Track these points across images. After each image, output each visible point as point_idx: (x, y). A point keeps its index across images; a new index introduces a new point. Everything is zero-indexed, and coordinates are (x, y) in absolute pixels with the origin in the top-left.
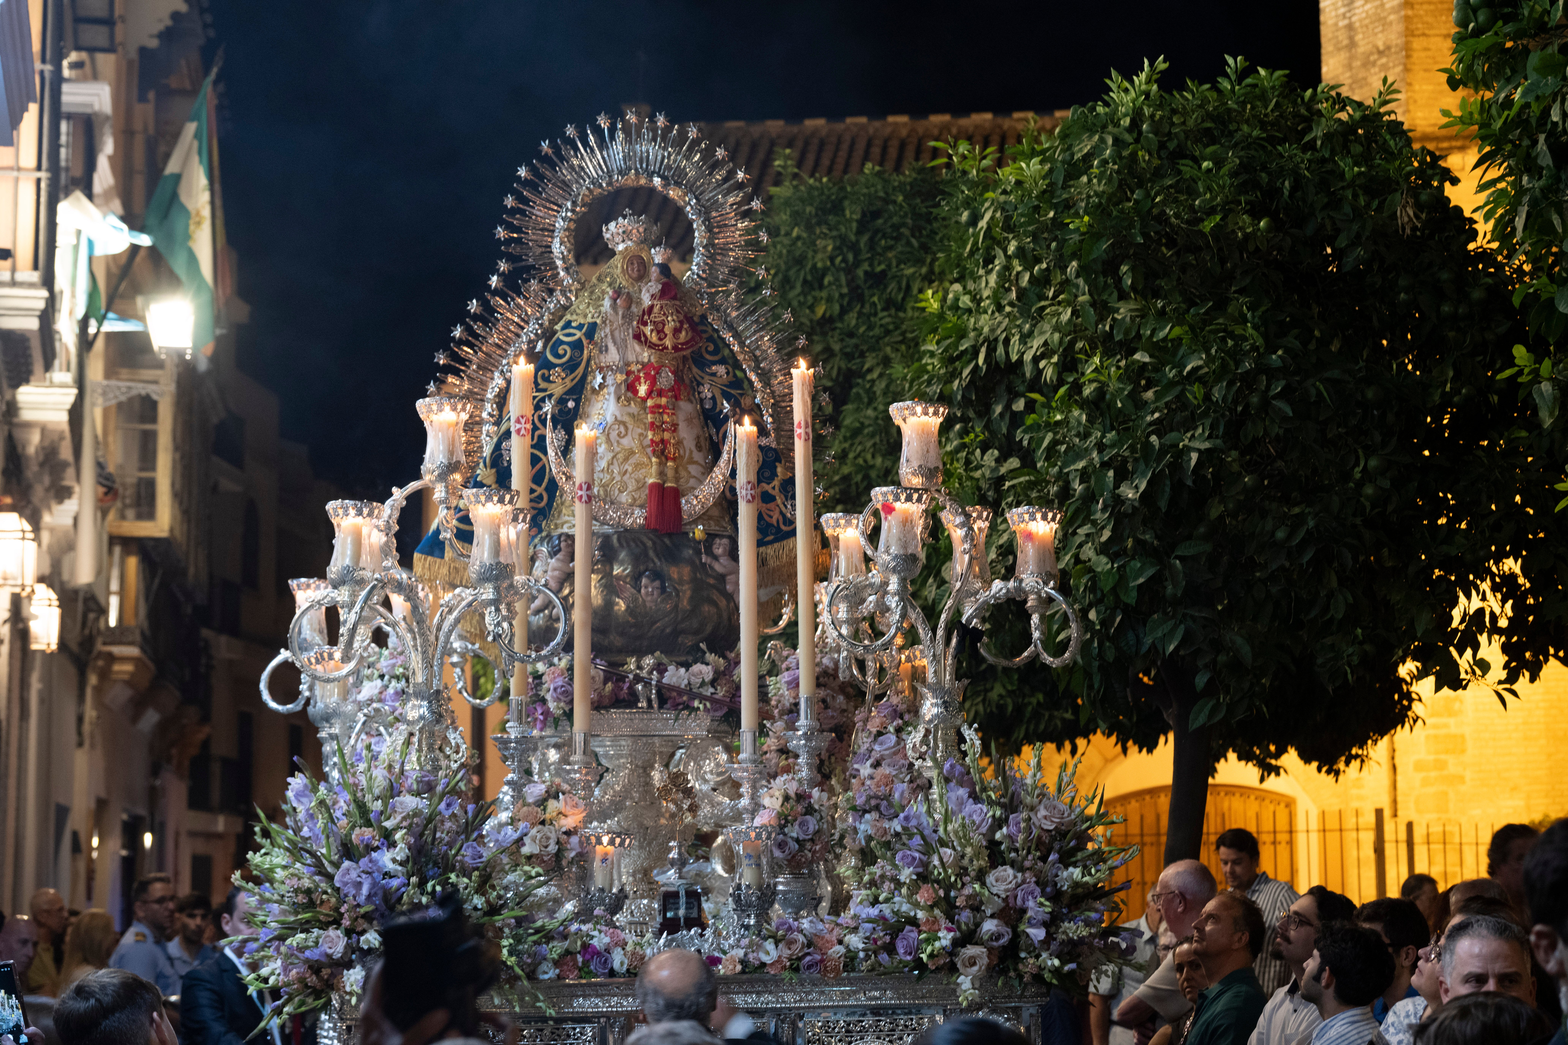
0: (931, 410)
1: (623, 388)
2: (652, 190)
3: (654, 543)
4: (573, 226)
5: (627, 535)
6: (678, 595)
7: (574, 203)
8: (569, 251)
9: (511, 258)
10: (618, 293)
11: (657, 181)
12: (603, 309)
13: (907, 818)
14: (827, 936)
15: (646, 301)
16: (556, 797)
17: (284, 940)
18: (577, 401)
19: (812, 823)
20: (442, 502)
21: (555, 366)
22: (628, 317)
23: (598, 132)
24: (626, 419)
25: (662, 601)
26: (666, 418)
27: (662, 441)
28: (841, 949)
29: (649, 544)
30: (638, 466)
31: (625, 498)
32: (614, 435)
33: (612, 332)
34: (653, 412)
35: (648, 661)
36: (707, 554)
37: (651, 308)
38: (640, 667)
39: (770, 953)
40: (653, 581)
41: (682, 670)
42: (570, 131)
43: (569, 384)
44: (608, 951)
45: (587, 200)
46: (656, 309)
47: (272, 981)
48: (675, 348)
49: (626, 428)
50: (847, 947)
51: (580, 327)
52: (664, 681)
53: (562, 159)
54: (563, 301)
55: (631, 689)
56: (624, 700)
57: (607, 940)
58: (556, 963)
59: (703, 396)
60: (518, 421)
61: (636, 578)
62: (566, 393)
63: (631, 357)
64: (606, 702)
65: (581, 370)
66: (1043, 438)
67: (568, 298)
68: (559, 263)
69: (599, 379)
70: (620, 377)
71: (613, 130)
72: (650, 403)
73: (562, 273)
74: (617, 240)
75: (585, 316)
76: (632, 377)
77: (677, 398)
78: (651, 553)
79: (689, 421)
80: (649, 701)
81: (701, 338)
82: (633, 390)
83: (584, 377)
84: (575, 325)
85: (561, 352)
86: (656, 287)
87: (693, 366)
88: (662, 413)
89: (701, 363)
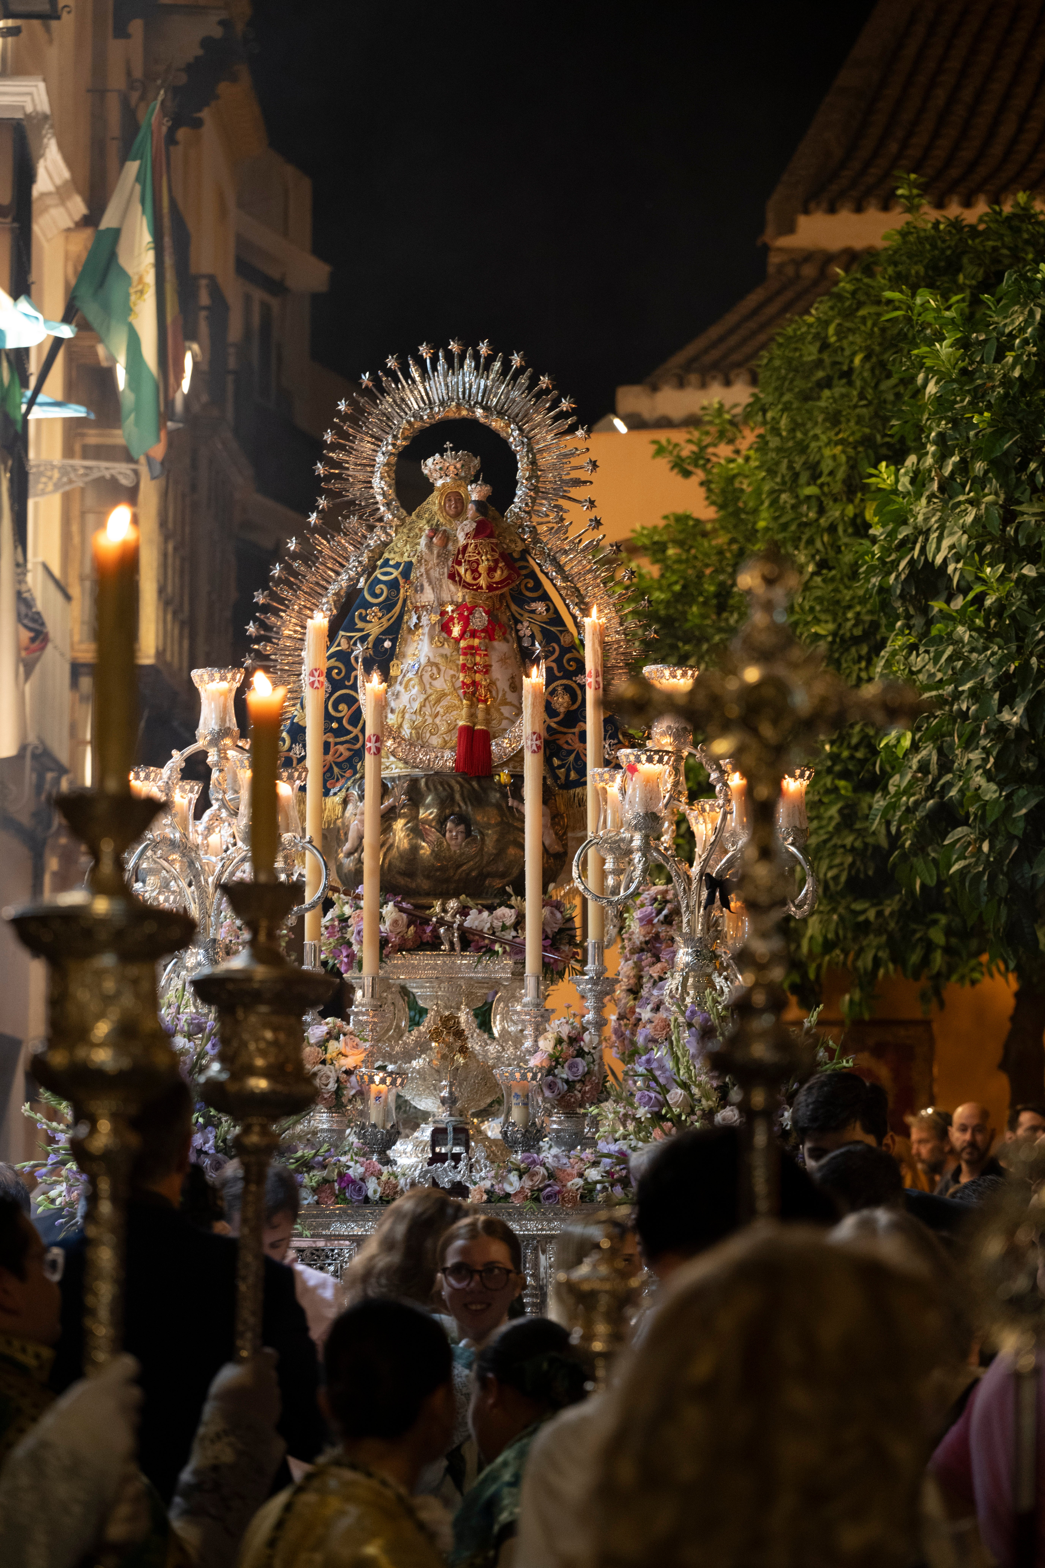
0: (679, 672)
1: (438, 628)
2: (475, 422)
3: (462, 786)
4: (394, 460)
5: (437, 779)
6: (483, 840)
7: (395, 437)
8: (390, 486)
9: (331, 495)
10: (435, 531)
11: (479, 412)
12: (419, 548)
13: (648, 1061)
14: (569, 1170)
15: (462, 540)
16: (337, 1039)
17: (65, 1165)
18: (394, 641)
19: (582, 1065)
20: (216, 765)
21: (373, 605)
22: (443, 556)
23: (420, 362)
24: (438, 660)
25: (466, 846)
26: (478, 659)
27: (474, 683)
28: (580, 1182)
29: (457, 787)
30: (449, 709)
31: (435, 741)
32: (426, 677)
33: (427, 572)
34: (465, 654)
35: (453, 904)
36: (513, 798)
37: (465, 547)
38: (445, 911)
39: (513, 1184)
40: (457, 825)
41: (486, 914)
42: (391, 363)
43: (386, 625)
44: (363, 1180)
45: (407, 433)
46: (470, 549)
47: (58, 1202)
48: (490, 588)
49: (439, 670)
50: (586, 1179)
51: (397, 566)
52: (466, 924)
53: (383, 391)
54: (383, 538)
55: (435, 931)
56: (427, 943)
57: (361, 1170)
58: (315, 1190)
59: (521, 633)
60: (312, 674)
61: (441, 821)
62: (382, 633)
63: (446, 597)
64: (410, 944)
65: (397, 609)
66: (943, 652)
67: (388, 534)
68: (379, 498)
69: (414, 620)
70: (435, 618)
71: (435, 360)
72: (463, 644)
73: (382, 509)
74: (435, 475)
75: (402, 555)
76: (446, 617)
77: (492, 638)
78: (458, 797)
79: (503, 660)
80: (452, 944)
81: (519, 575)
82: (446, 629)
83: (401, 617)
84: (393, 563)
85: (378, 591)
86: (471, 525)
87: (511, 603)
88: (474, 655)
89: (520, 601)
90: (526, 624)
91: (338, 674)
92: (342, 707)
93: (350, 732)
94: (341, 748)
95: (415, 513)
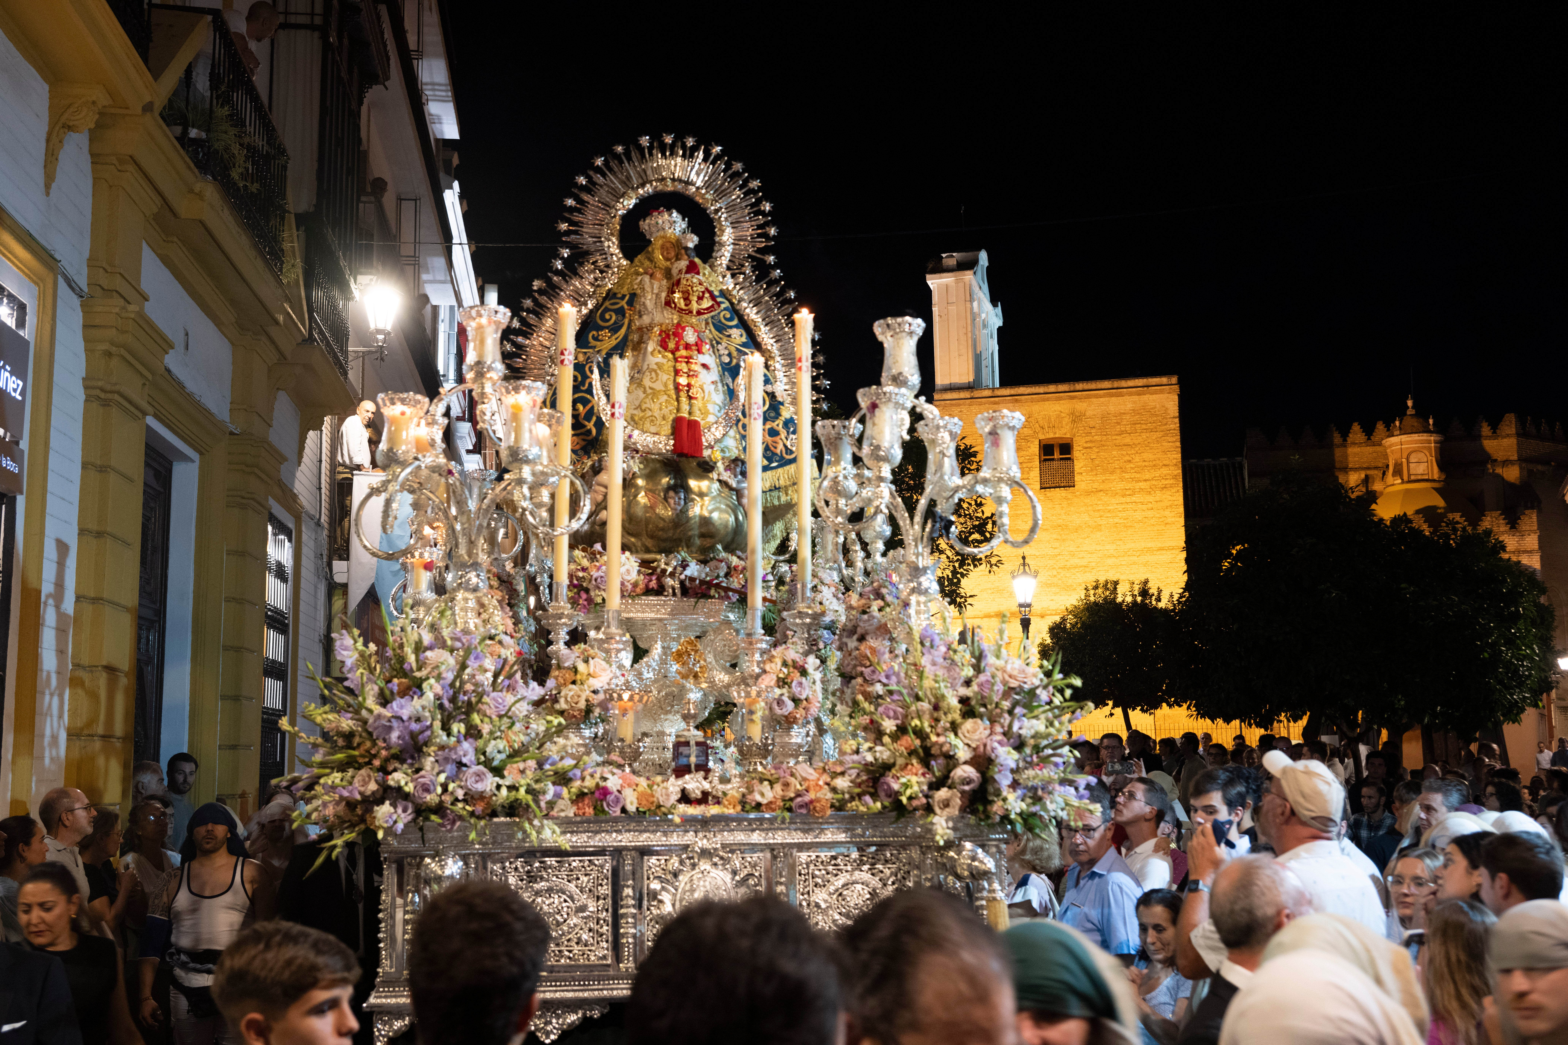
1: (657, 343)
6: (701, 504)
9: (571, 246)
12: (641, 283)
14: (817, 780)
15: (676, 276)
16: (587, 662)
18: (620, 355)
19: (806, 685)
21: (603, 328)
22: (660, 287)
23: (640, 149)
24: (658, 369)
25: (684, 510)
26: (690, 366)
27: (687, 384)
30: (663, 404)
32: (646, 380)
33: (648, 300)
34: (679, 362)
35: (674, 558)
37: (679, 281)
39: (766, 794)
40: (679, 493)
41: (701, 566)
42: (618, 150)
43: (614, 343)
44: (620, 791)
46: (683, 282)
48: (698, 313)
49: (657, 375)
51: (623, 297)
52: (687, 574)
56: (654, 590)
57: (619, 782)
58: (573, 802)
59: (721, 352)
60: (562, 353)
61: (664, 490)
62: (611, 350)
63: (663, 319)
64: (637, 591)
65: (623, 331)
69: (637, 338)
71: (651, 148)
72: (678, 354)
74: (653, 230)
75: (628, 289)
76: (663, 335)
77: (699, 351)
80: (674, 590)
81: (719, 307)
82: (664, 345)
83: (625, 338)
84: (619, 296)
85: (607, 317)
86: (683, 264)
87: (713, 329)
88: (687, 363)
89: (720, 328)
90: (724, 345)
92: (579, 406)
93: (587, 426)
94: (577, 439)
95: (636, 260)
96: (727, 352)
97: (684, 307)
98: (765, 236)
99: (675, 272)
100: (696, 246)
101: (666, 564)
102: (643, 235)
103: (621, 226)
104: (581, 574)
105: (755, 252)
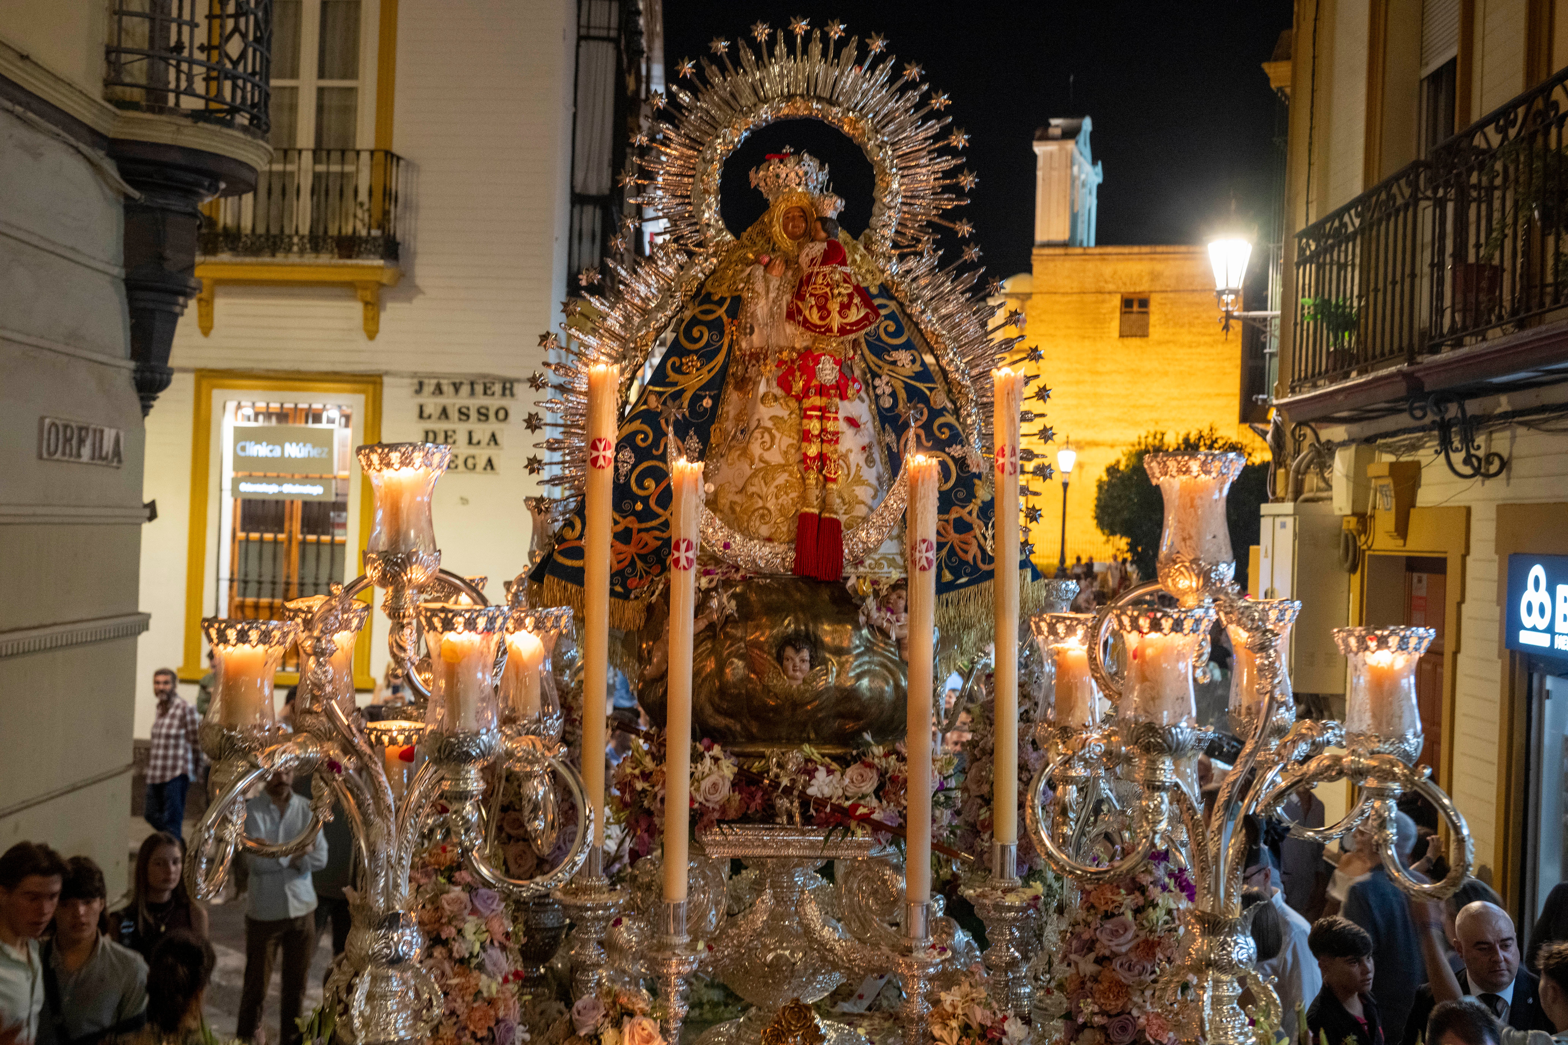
1: (774, 383)
3: (804, 593)
10: (772, 258)
12: (751, 278)
15: (805, 269)
21: (688, 351)
22: (781, 290)
24: (775, 424)
25: (811, 679)
26: (825, 423)
27: (821, 456)
30: (785, 488)
31: (765, 530)
32: (756, 446)
34: (808, 417)
35: (793, 755)
37: (810, 278)
40: (799, 650)
41: (837, 774)
43: (706, 376)
46: (817, 279)
48: (842, 330)
49: (774, 438)
51: (721, 300)
52: (810, 791)
59: (879, 391)
60: (594, 446)
61: (777, 646)
62: (701, 389)
63: (785, 342)
64: (732, 814)
65: (720, 358)
72: (806, 403)
74: (772, 186)
75: (729, 287)
76: (785, 369)
77: (842, 397)
80: (790, 816)
81: (878, 315)
82: (784, 383)
83: (725, 367)
84: (716, 298)
85: (696, 333)
86: (818, 248)
87: (867, 352)
88: (821, 418)
89: (879, 349)
90: (885, 379)
91: (643, 440)
92: (650, 483)
93: (658, 516)
94: (645, 536)
95: (744, 235)
96: (888, 390)
97: (819, 322)
98: (958, 191)
99: (804, 260)
100: (840, 215)
101: (780, 765)
102: (757, 192)
103: (723, 176)
104: (639, 785)
105: (940, 216)
